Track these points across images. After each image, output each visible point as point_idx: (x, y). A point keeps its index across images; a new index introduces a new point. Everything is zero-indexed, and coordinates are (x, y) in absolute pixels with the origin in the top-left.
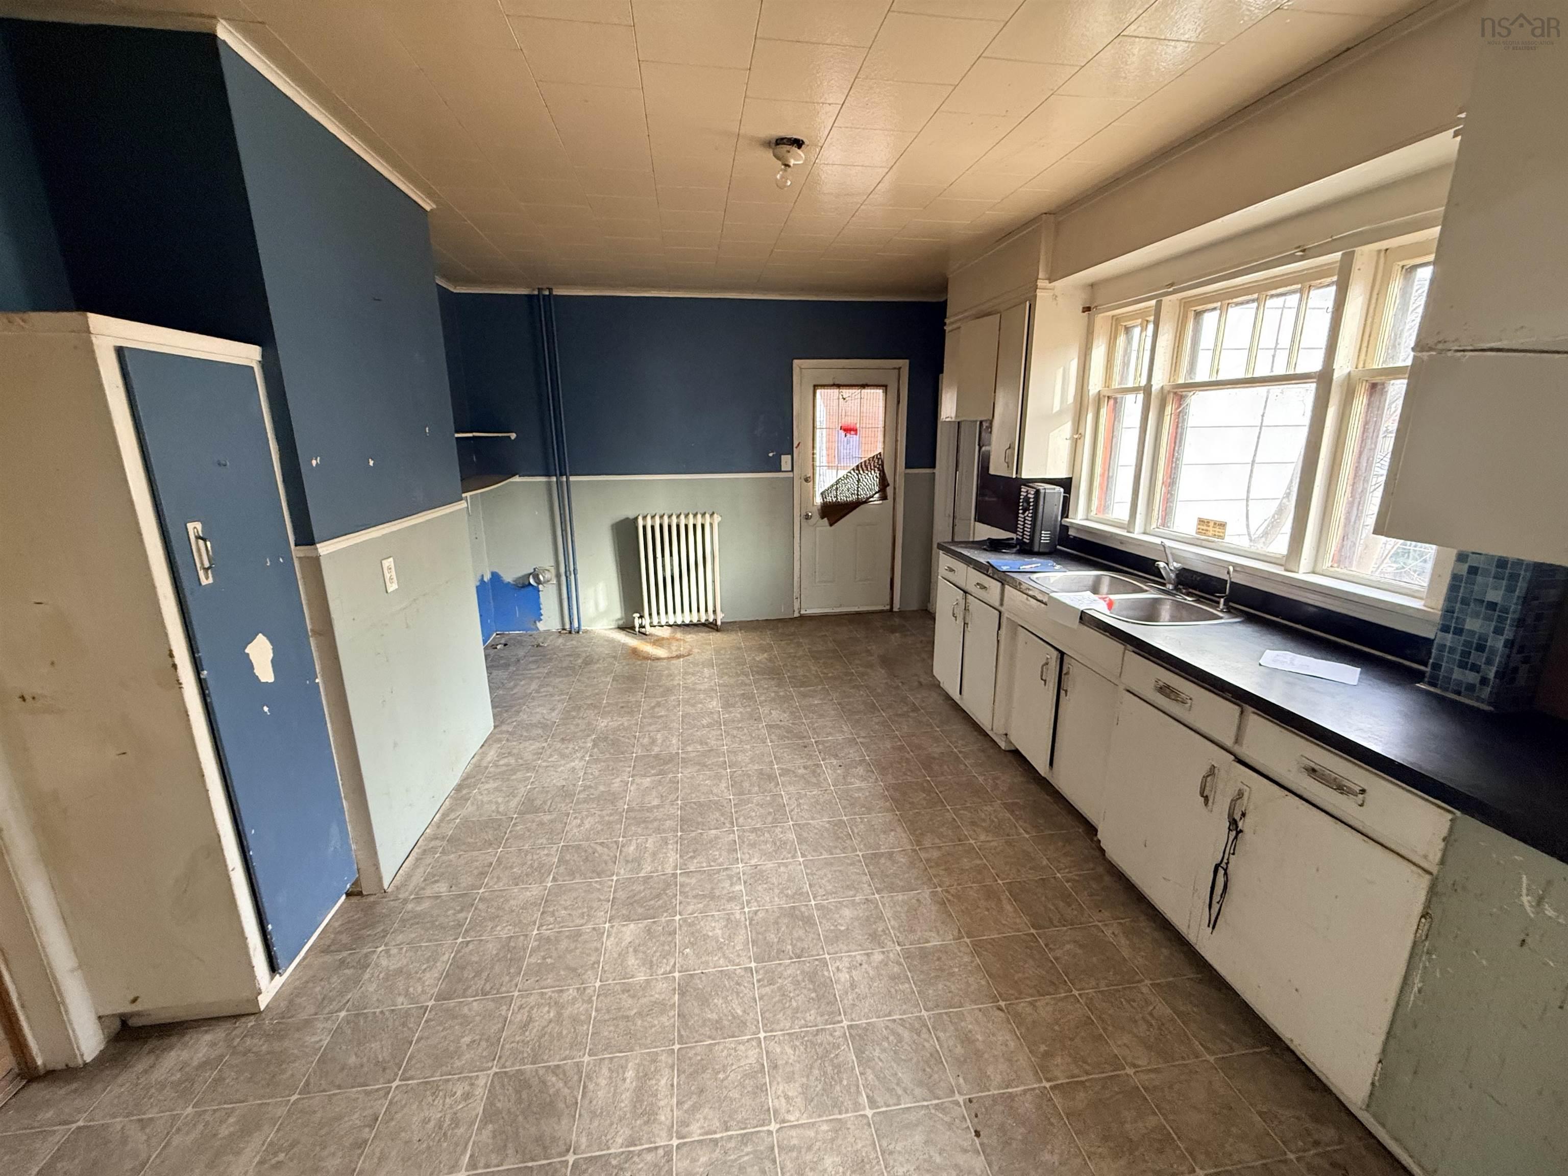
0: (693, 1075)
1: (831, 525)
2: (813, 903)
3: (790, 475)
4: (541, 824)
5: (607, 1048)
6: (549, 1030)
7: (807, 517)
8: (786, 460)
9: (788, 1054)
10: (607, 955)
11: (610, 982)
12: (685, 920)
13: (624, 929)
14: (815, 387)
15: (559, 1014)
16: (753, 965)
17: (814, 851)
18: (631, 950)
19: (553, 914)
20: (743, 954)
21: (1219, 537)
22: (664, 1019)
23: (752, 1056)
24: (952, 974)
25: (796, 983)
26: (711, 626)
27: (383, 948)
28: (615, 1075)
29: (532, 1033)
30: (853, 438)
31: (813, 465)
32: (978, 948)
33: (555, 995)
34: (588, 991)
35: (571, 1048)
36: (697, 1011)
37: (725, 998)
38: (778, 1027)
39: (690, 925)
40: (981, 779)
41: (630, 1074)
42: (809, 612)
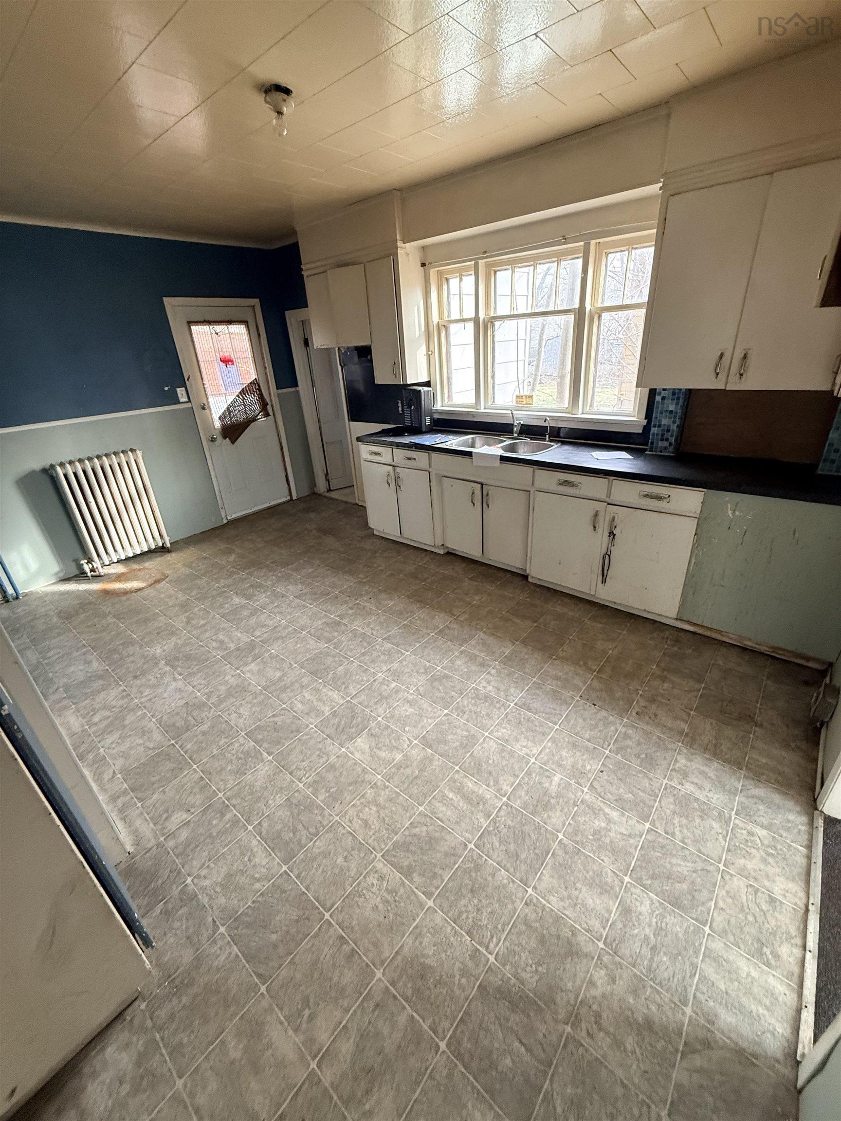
0: (479, 771)
1: (233, 443)
2: (439, 668)
3: (189, 405)
4: (204, 733)
5: (425, 796)
6: (382, 815)
7: (213, 440)
8: (181, 391)
9: (504, 732)
10: (365, 762)
11: (385, 771)
12: (386, 717)
13: (356, 744)
14: (190, 323)
15: (378, 805)
16: (446, 711)
17: (410, 645)
18: (375, 750)
19: (298, 769)
20: (435, 710)
21: (530, 404)
22: (436, 763)
23: (493, 745)
24: (527, 659)
25: (475, 705)
26: (162, 550)
27: (189, 880)
28: (445, 802)
29: (375, 825)
30: (232, 368)
31: (206, 394)
32: (524, 642)
33: (362, 800)
34: (379, 784)
35: (407, 811)
36: (446, 748)
37: (452, 733)
38: (489, 726)
39: (392, 717)
40: (446, 572)
41: (451, 795)
42: (234, 516)
